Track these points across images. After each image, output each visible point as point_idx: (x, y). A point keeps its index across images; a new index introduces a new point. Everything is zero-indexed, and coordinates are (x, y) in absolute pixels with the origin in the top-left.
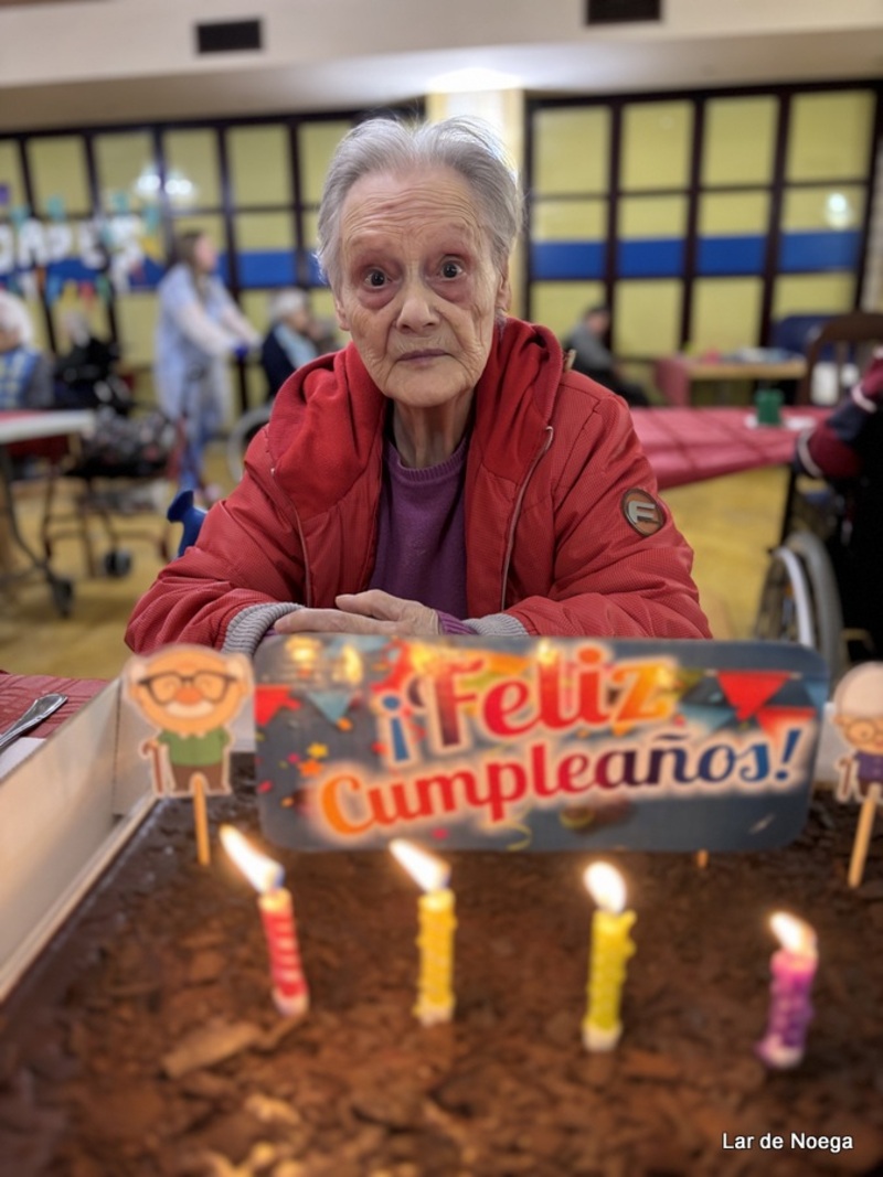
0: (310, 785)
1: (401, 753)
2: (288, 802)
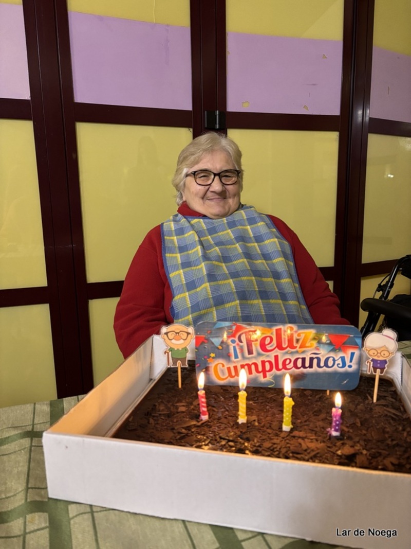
0: (210, 365)
1: (236, 357)
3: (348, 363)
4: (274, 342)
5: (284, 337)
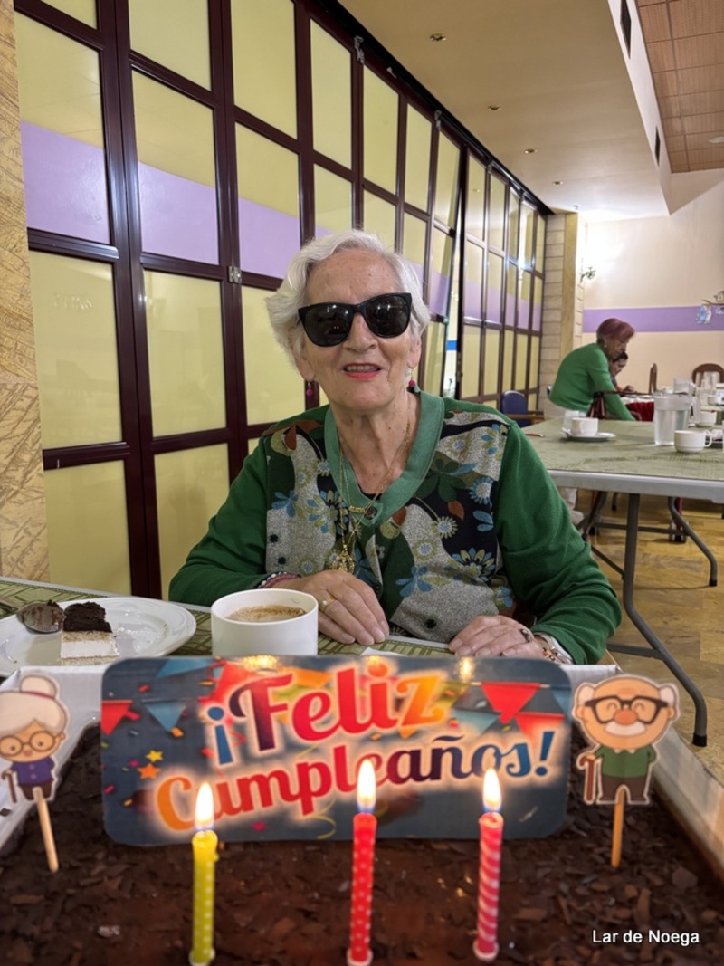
0: (148, 787)
1: (225, 757)
2: (129, 802)
3: (535, 762)
4: (335, 708)
5: (362, 694)
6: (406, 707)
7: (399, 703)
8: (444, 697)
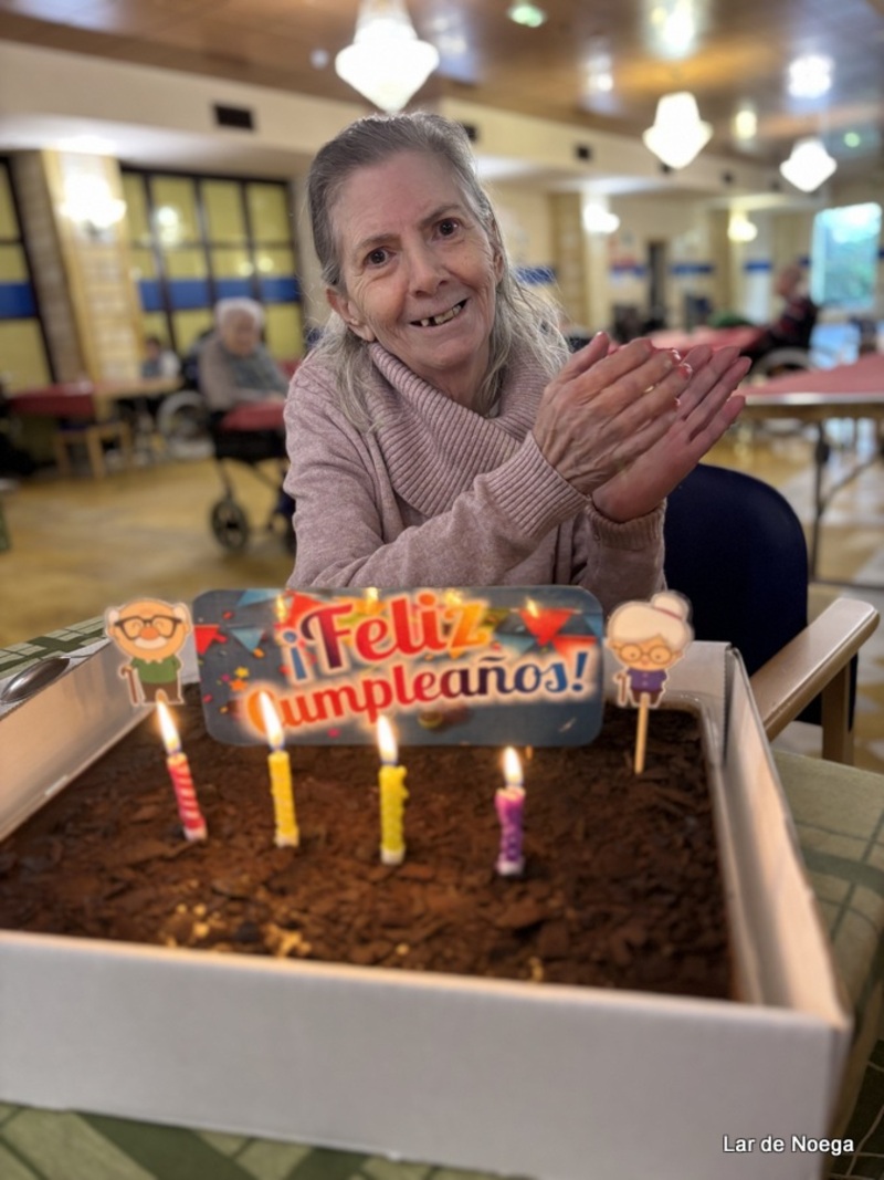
0: (239, 698)
1: (301, 674)
2: (224, 710)
3: (571, 679)
4: (391, 634)
5: (415, 621)
6: (454, 632)
7: (447, 629)
8: (486, 622)
